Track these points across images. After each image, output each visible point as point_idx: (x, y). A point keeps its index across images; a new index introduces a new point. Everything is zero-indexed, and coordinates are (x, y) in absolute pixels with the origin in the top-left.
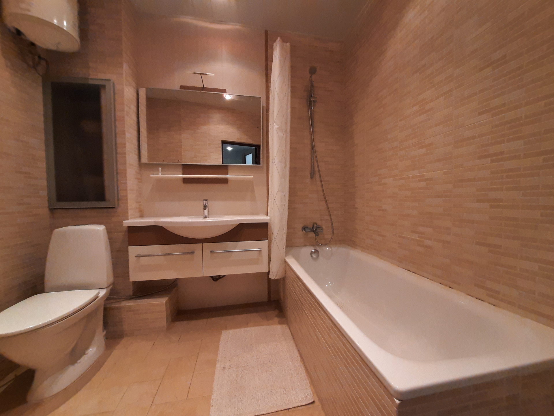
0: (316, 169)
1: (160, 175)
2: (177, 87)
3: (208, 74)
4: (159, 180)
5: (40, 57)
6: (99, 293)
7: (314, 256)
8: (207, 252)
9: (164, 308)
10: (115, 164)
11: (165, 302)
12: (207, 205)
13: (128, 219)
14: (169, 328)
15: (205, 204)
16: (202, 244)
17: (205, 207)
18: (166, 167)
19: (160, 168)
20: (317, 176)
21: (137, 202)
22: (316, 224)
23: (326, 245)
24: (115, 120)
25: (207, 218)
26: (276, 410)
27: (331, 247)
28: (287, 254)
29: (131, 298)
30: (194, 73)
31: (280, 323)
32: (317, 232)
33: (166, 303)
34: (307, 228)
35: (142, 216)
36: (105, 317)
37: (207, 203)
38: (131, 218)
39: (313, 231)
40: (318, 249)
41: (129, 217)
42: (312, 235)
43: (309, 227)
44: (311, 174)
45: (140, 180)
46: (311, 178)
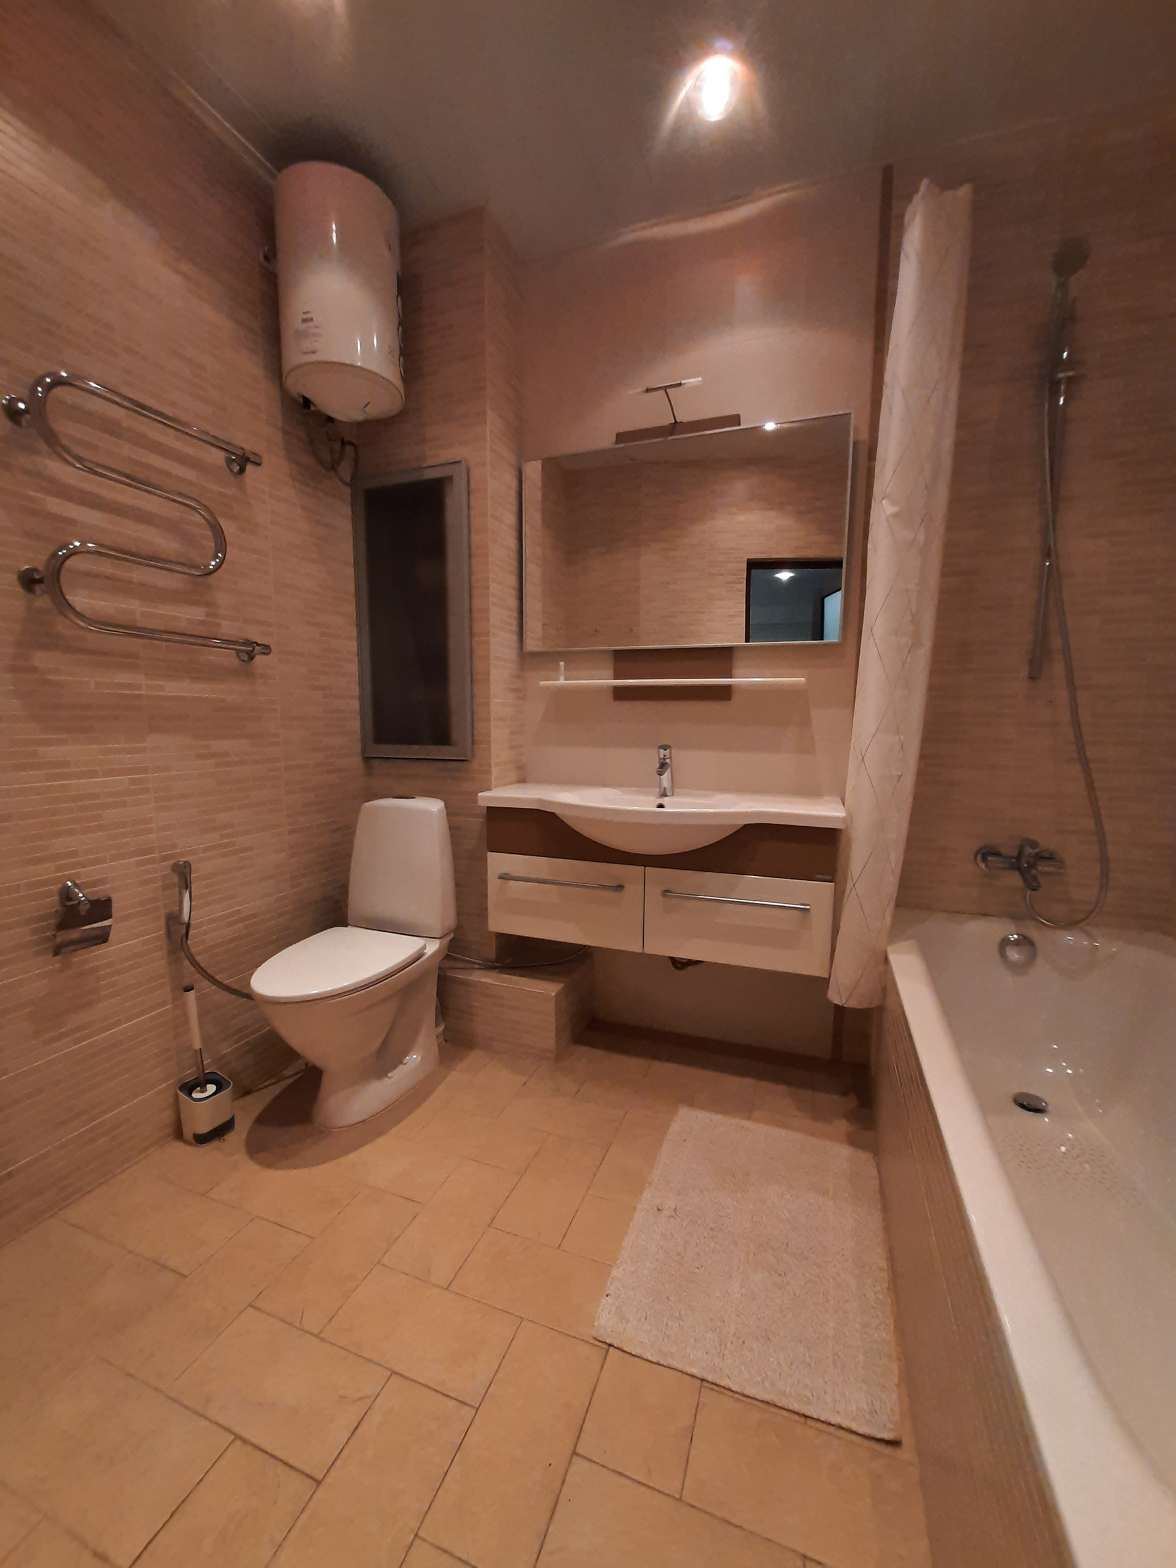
0: (1056, 642)
1: (562, 681)
2: (607, 441)
3: (684, 384)
4: (560, 692)
5: (343, 443)
6: (424, 947)
7: (1014, 955)
8: (654, 893)
9: (551, 1006)
10: (468, 659)
11: (553, 994)
12: (668, 761)
13: (490, 789)
14: (559, 1057)
15: (664, 759)
16: (643, 867)
17: (663, 766)
18: (573, 658)
19: (562, 664)
20: (1058, 668)
21: (512, 748)
22: (1034, 844)
23: (1071, 924)
24: (470, 556)
25: (667, 796)
26: (766, 1397)
27: (1089, 935)
28: (896, 932)
29: (490, 966)
30: (648, 390)
31: (853, 1141)
32: (1035, 878)
33: (557, 995)
34: (997, 854)
35: (522, 781)
36: (442, 995)
37: (668, 756)
38: (497, 786)
39: (1018, 868)
40: (1033, 933)
41: (494, 782)
42: (1014, 880)
43: (1002, 850)
44: (1031, 662)
45: (520, 693)
46: (1033, 677)
